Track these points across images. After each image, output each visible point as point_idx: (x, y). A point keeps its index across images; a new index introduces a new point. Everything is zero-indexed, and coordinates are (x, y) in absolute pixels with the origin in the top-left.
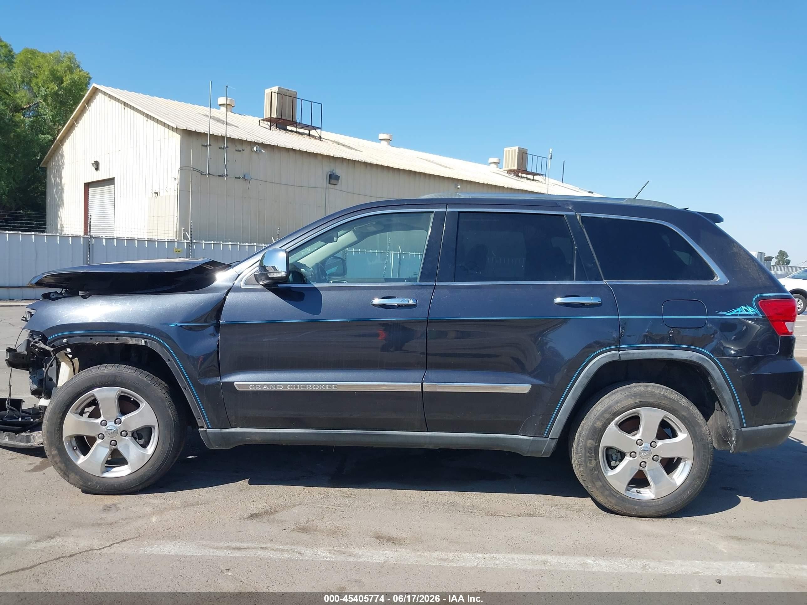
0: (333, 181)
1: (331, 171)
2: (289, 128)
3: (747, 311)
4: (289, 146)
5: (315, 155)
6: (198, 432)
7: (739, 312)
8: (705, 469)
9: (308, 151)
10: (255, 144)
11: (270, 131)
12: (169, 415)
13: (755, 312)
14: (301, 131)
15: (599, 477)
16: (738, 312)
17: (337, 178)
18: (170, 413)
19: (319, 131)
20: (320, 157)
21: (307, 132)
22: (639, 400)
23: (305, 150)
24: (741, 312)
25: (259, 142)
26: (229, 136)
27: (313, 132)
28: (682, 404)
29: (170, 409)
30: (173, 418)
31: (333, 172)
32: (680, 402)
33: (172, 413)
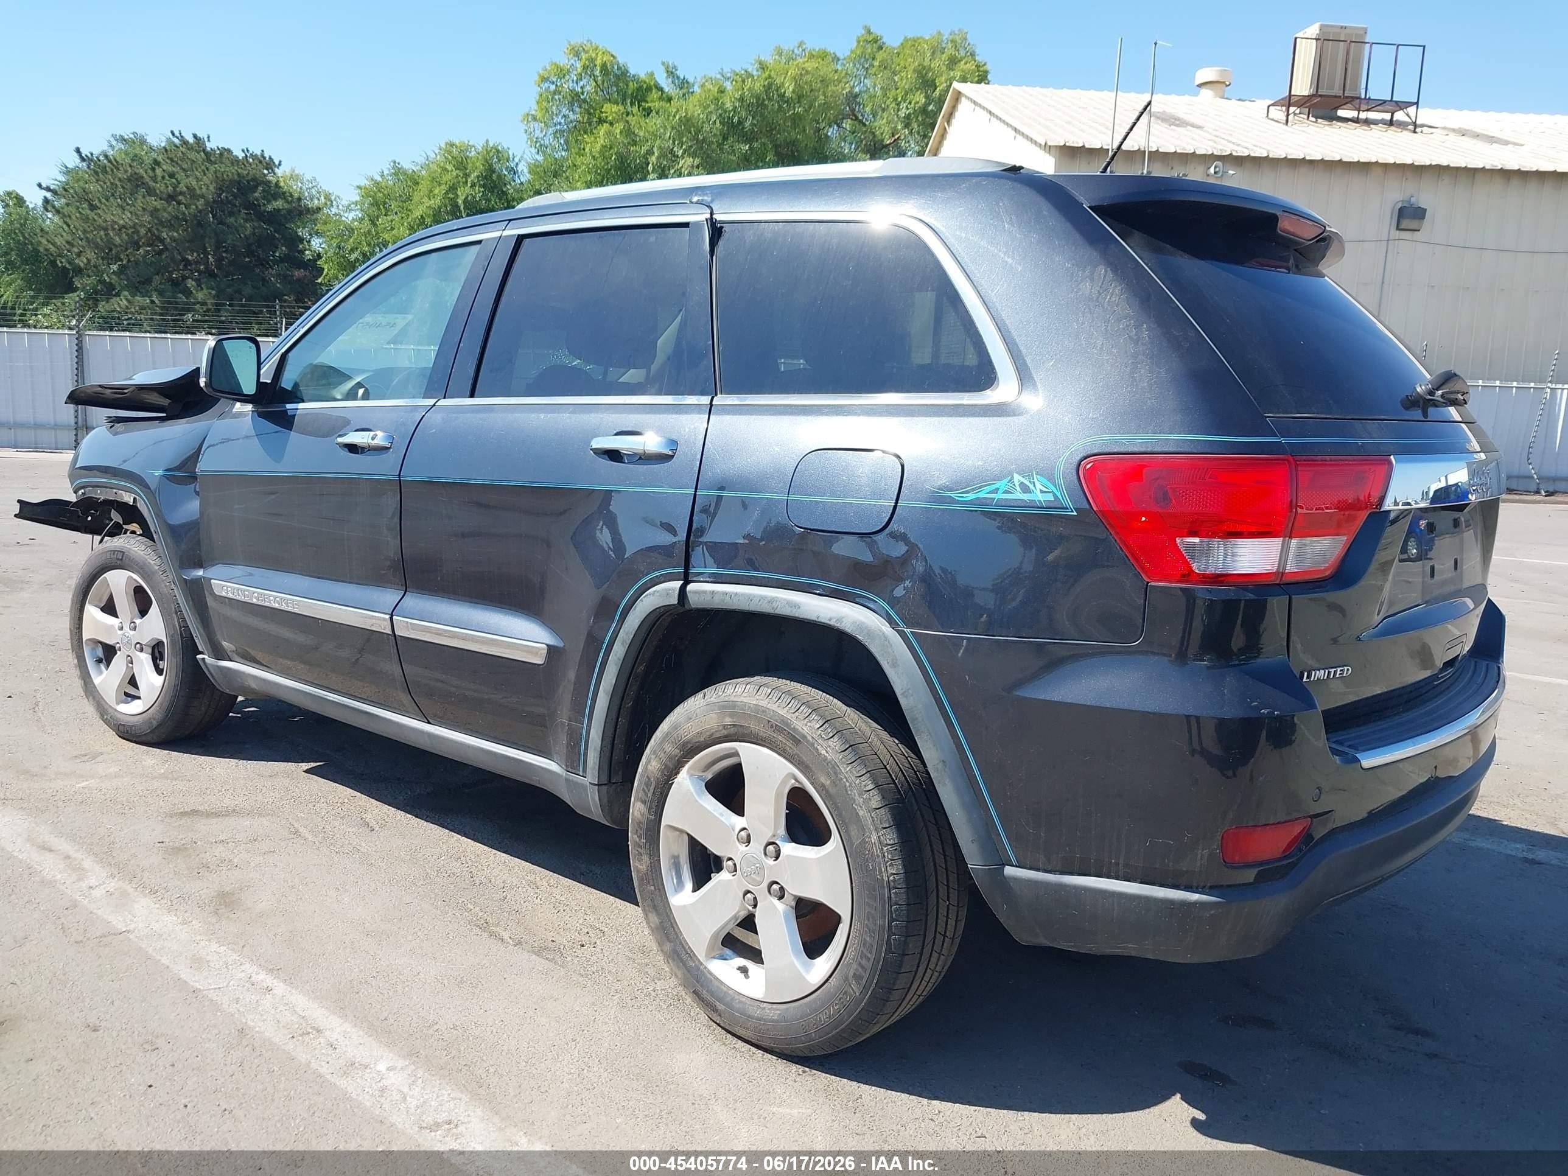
0: (1405, 224)
1: (1406, 199)
2: (1341, 113)
3: (1025, 489)
4: (1296, 154)
5: (1364, 167)
6: (196, 659)
7: (1001, 491)
8: (872, 957)
9: (1345, 160)
10: (1213, 158)
11: (1285, 127)
12: (174, 626)
13: (1055, 495)
14: (1372, 115)
15: (656, 903)
16: (996, 491)
17: (1419, 214)
18: (176, 623)
19: (1412, 110)
20: (1379, 171)
21: (1387, 116)
22: (730, 719)
23: (1338, 158)
24: (1006, 492)
25: (1224, 154)
26: (1154, 149)
27: (1400, 116)
28: (824, 752)
29: (177, 616)
30: (181, 632)
31: (1409, 201)
32: (819, 744)
33: (179, 623)
